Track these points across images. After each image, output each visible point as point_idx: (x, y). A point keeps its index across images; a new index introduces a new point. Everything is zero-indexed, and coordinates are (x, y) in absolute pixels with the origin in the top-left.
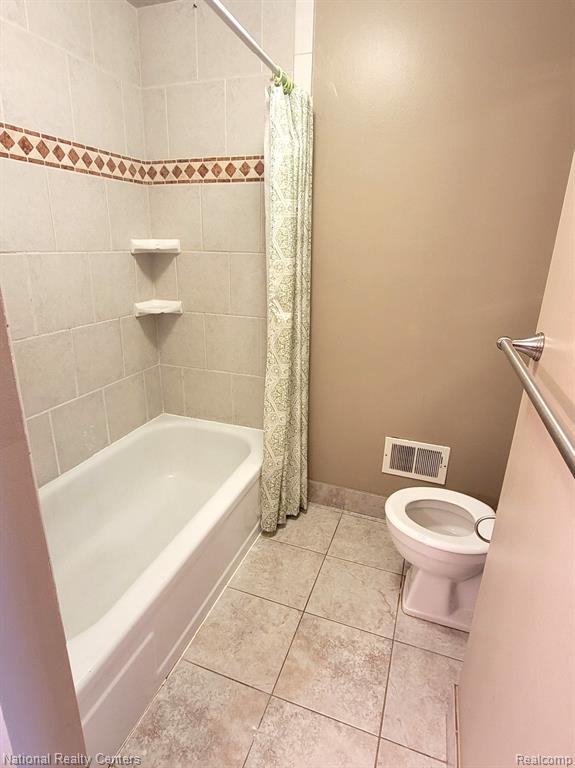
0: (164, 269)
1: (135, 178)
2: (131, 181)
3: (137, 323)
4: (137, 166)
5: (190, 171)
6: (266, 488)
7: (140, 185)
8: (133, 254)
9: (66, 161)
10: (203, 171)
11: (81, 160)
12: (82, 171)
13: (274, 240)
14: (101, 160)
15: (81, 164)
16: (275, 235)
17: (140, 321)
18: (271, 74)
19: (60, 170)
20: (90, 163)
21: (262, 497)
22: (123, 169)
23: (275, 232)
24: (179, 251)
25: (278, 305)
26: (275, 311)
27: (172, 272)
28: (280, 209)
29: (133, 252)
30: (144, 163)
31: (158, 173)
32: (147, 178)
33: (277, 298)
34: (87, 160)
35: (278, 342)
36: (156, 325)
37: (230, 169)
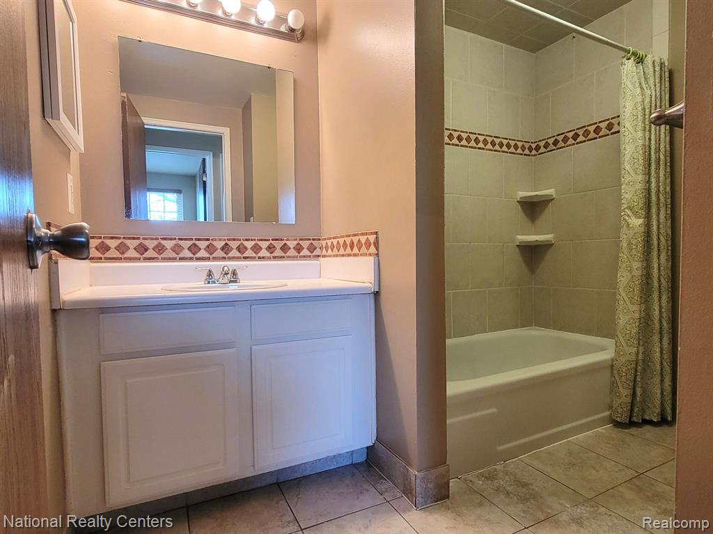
0: (542, 212)
1: (525, 153)
2: (522, 154)
3: (517, 250)
4: (527, 145)
5: (565, 140)
6: (616, 376)
7: (528, 157)
8: (518, 202)
9: (481, 145)
10: (576, 136)
11: (489, 144)
12: (490, 150)
13: (626, 164)
14: (502, 143)
15: (489, 146)
16: (626, 160)
17: (520, 249)
18: (623, 54)
19: (477, 150)
20: (495, 145)
21: (613, 386)
22: (516, 147)
23: (627, 158)
24: (554, 197)
25: (629, 213)
26: (627, 218)
27: (548, 214)
28: (631, 141)
29: (518, 199)
30: (532, 143)
31: (542, 147)
32: (534, 152)
33: (629, 208)
34: (493, 144)
35: (630, 244)
36: (532, 254)
37: (597, 130)
